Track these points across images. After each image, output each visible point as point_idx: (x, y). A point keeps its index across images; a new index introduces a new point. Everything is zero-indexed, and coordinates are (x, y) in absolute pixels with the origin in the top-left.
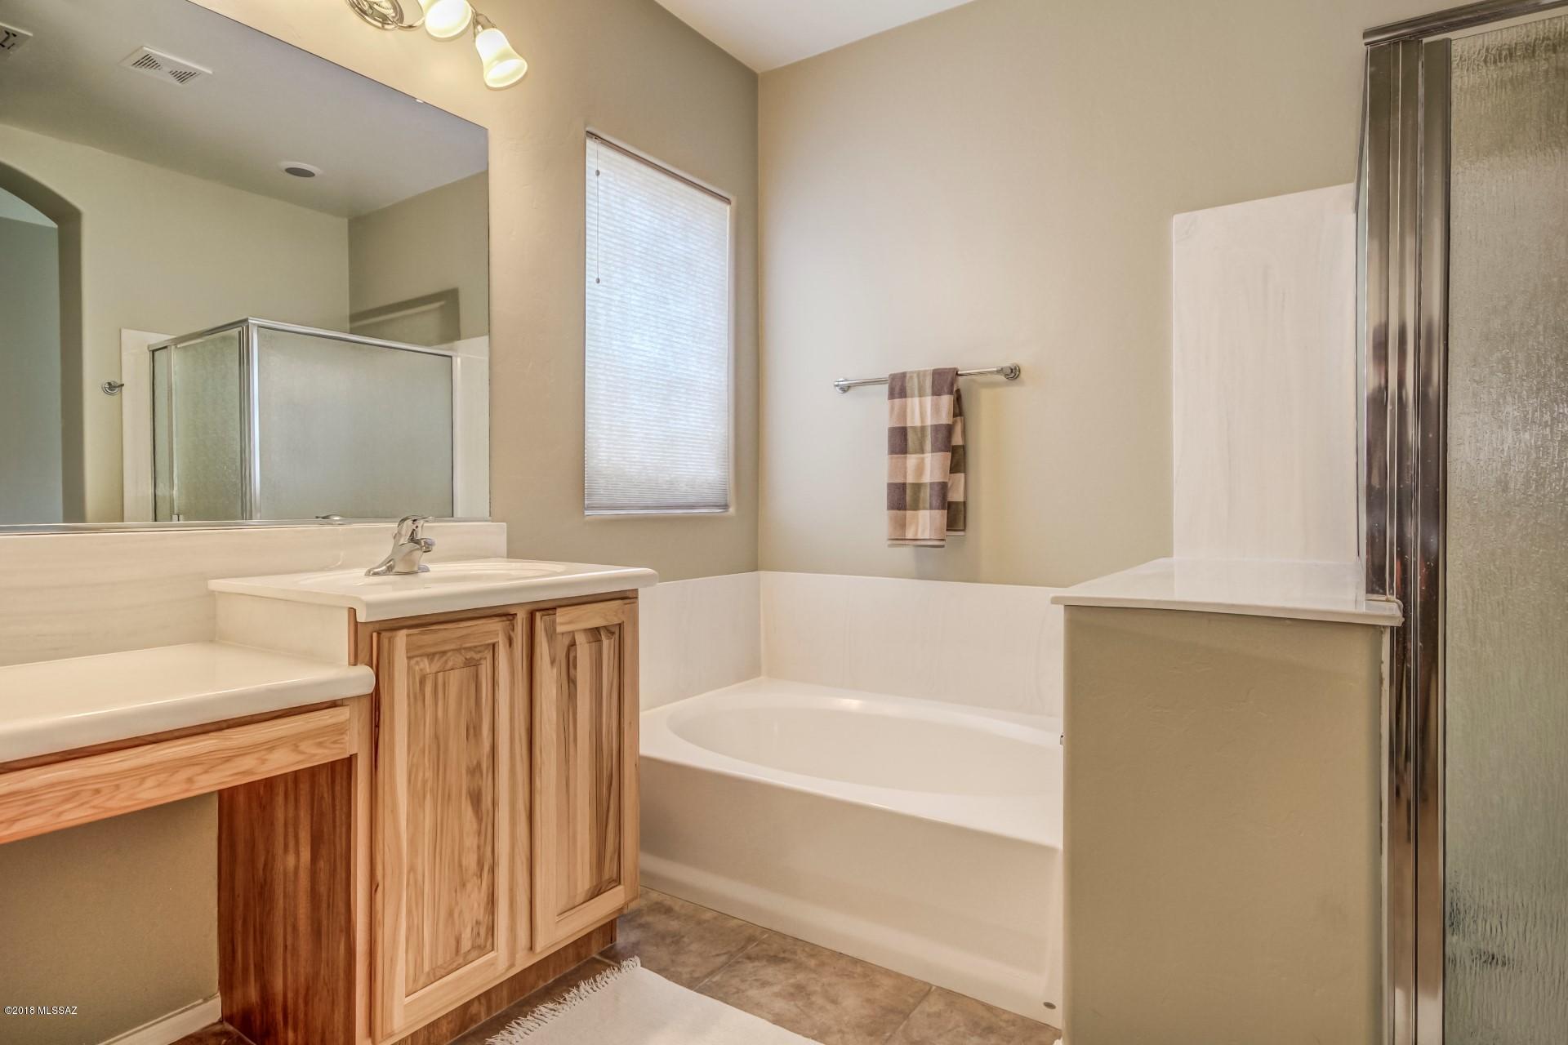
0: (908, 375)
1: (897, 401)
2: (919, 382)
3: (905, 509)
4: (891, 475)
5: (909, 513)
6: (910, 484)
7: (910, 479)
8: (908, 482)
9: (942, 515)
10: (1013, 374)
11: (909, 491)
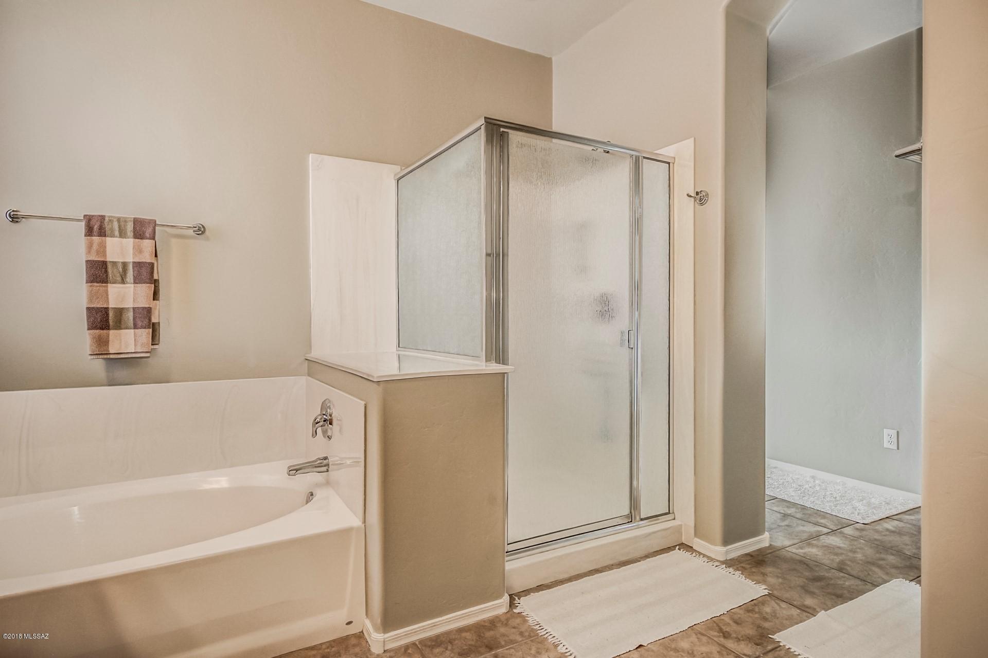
0: (107, 219)
1: (96, 239)
2: (120, 227)
3: (109, 329)
4: (90, 300)
5: (112, 332)
6: (112, 308)
7: (112, 304)
8: (110, 306)
9: (148, 333)
10: (201, 231)
11: (111, 314)
